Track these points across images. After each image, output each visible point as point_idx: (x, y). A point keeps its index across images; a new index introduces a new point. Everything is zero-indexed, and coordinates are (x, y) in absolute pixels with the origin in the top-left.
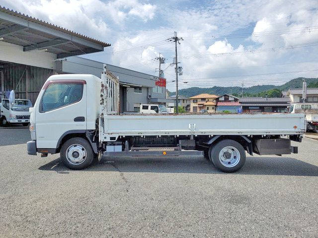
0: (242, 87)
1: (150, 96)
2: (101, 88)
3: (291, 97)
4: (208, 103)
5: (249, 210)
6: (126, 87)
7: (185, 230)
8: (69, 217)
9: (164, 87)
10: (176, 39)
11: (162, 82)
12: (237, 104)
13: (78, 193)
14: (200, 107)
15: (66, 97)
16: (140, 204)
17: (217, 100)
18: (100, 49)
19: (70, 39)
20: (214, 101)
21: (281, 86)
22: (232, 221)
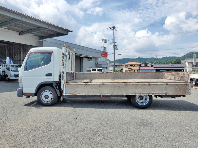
0: (155, 58)
1: (97, 63)
2: (62, 56)
3: (187, 64)
4: (134, 68)
5: (151, 130)
6: (82, 58)
7: (109, 142)
8: (38, 133)
9: (106, 58)
10: (114, 28)
11: (105, 54)
12: (153, 68)
13: (46, 120)
14: (129, 70)
15: (42, 62)
16: (83, 126)
17: (140, 66)
18: (66, 33)
19: (47, 28)
20: (138, 66)
21: (181, 57)
22: (139, 137)
